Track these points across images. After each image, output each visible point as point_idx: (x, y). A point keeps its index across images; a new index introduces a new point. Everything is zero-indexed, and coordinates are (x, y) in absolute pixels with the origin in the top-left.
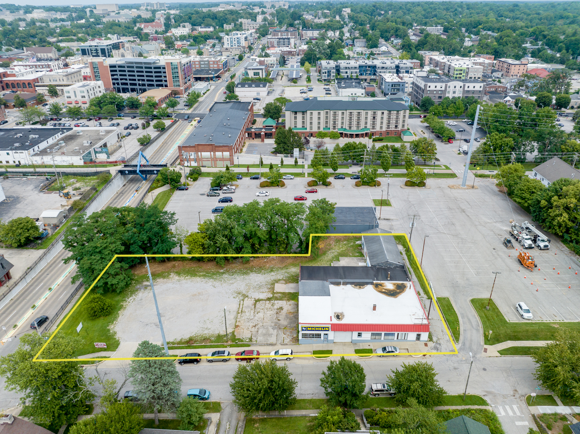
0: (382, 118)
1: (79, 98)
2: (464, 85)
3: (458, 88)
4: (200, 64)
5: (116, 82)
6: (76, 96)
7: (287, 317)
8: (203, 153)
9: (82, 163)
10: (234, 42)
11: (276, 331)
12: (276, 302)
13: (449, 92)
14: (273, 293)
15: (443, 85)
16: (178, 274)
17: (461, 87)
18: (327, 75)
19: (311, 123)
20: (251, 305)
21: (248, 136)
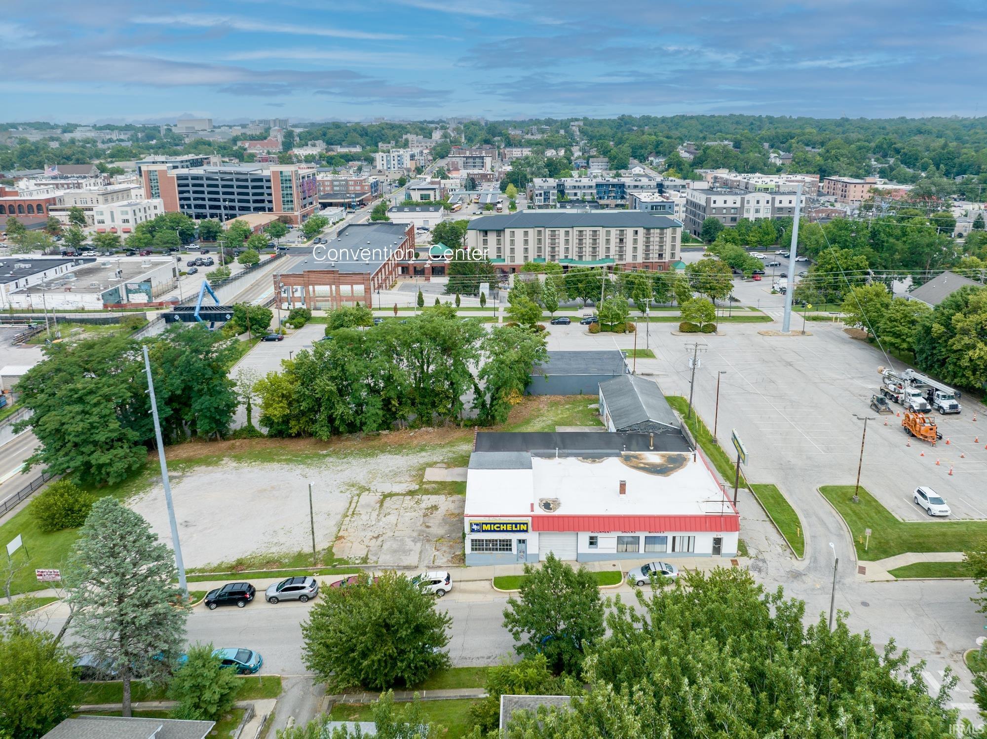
0: (635, 241)
1: (119, 224)
2: (773, 199)
3: (763, 203)
4: (332, 186)
5: (185, 202)
6: (113, 220)
7: (445, 521)
8: (317, 288)
9: (100, 305)
10: (392, 162)
11: (419, 545)
12: (424, 497)
13: (748, 211)
14: (422, 483)
15: (738, 199)
16: (238, 458)
17: (768, 202)
18: (542, 198)
19: (512, 250)
20: (373, 503)
21: (403, 272)
